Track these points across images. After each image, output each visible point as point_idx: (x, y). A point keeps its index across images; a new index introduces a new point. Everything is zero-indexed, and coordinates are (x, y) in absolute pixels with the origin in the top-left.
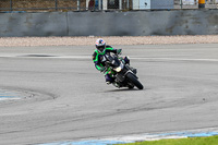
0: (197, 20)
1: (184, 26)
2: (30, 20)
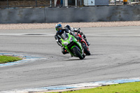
0: (126, 12)
1: (118, 15)
2: (22, 13)
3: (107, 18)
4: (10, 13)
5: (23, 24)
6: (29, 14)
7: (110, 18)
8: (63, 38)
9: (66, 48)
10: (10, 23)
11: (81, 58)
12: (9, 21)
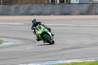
1: (94, 11)
3: (86, 12)
4: (16, 8)
6: (30, 9)
7: (88, 13)
8: (37, 29)
9: (39, 36)
10: (16, 15)
11: (51, 44)
12: (16, 14)
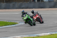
2: (18, 5)
4: (13, 4)
5: (19, 9)
6: (21, 5)
10: (13, 9)
